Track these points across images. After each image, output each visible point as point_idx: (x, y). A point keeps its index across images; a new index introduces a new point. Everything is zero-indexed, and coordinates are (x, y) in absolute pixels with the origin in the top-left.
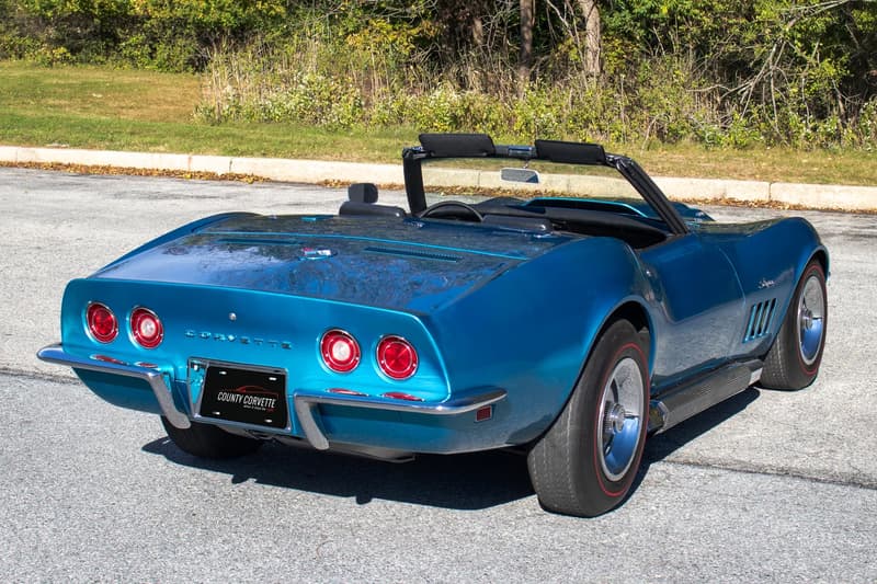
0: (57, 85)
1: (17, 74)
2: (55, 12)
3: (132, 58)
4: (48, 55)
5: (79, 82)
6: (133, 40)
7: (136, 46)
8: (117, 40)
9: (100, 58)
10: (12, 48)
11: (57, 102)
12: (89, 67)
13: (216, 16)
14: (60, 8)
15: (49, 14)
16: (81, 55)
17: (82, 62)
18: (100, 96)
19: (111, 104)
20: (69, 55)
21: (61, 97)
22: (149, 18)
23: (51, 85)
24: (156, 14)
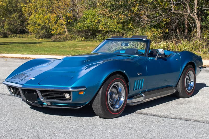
0: (80, 45)
1: (71, 43)
2: (82, 29)
3: (99, 40)
4: (80, 39)
5: (85, 44)
6: (100, 35)
7: (100, 37)
8: (96, 36)
9: (92, 40)
10: (73, 38)
11: (78, 49)
12: (90, 42)
13: (118, 30)
14: (83, 28)
15: (81, 30)
16: (88, 39)
17: (88, 41)
18: (89, 47)
19: (91, 49)
20: (85, 39)
21: (80, 48)
22: (103, 30)
23: (78, 45)
24: (105, 29)
